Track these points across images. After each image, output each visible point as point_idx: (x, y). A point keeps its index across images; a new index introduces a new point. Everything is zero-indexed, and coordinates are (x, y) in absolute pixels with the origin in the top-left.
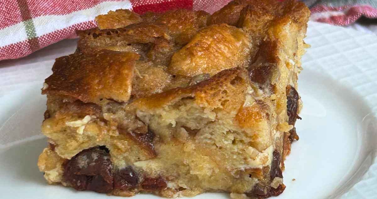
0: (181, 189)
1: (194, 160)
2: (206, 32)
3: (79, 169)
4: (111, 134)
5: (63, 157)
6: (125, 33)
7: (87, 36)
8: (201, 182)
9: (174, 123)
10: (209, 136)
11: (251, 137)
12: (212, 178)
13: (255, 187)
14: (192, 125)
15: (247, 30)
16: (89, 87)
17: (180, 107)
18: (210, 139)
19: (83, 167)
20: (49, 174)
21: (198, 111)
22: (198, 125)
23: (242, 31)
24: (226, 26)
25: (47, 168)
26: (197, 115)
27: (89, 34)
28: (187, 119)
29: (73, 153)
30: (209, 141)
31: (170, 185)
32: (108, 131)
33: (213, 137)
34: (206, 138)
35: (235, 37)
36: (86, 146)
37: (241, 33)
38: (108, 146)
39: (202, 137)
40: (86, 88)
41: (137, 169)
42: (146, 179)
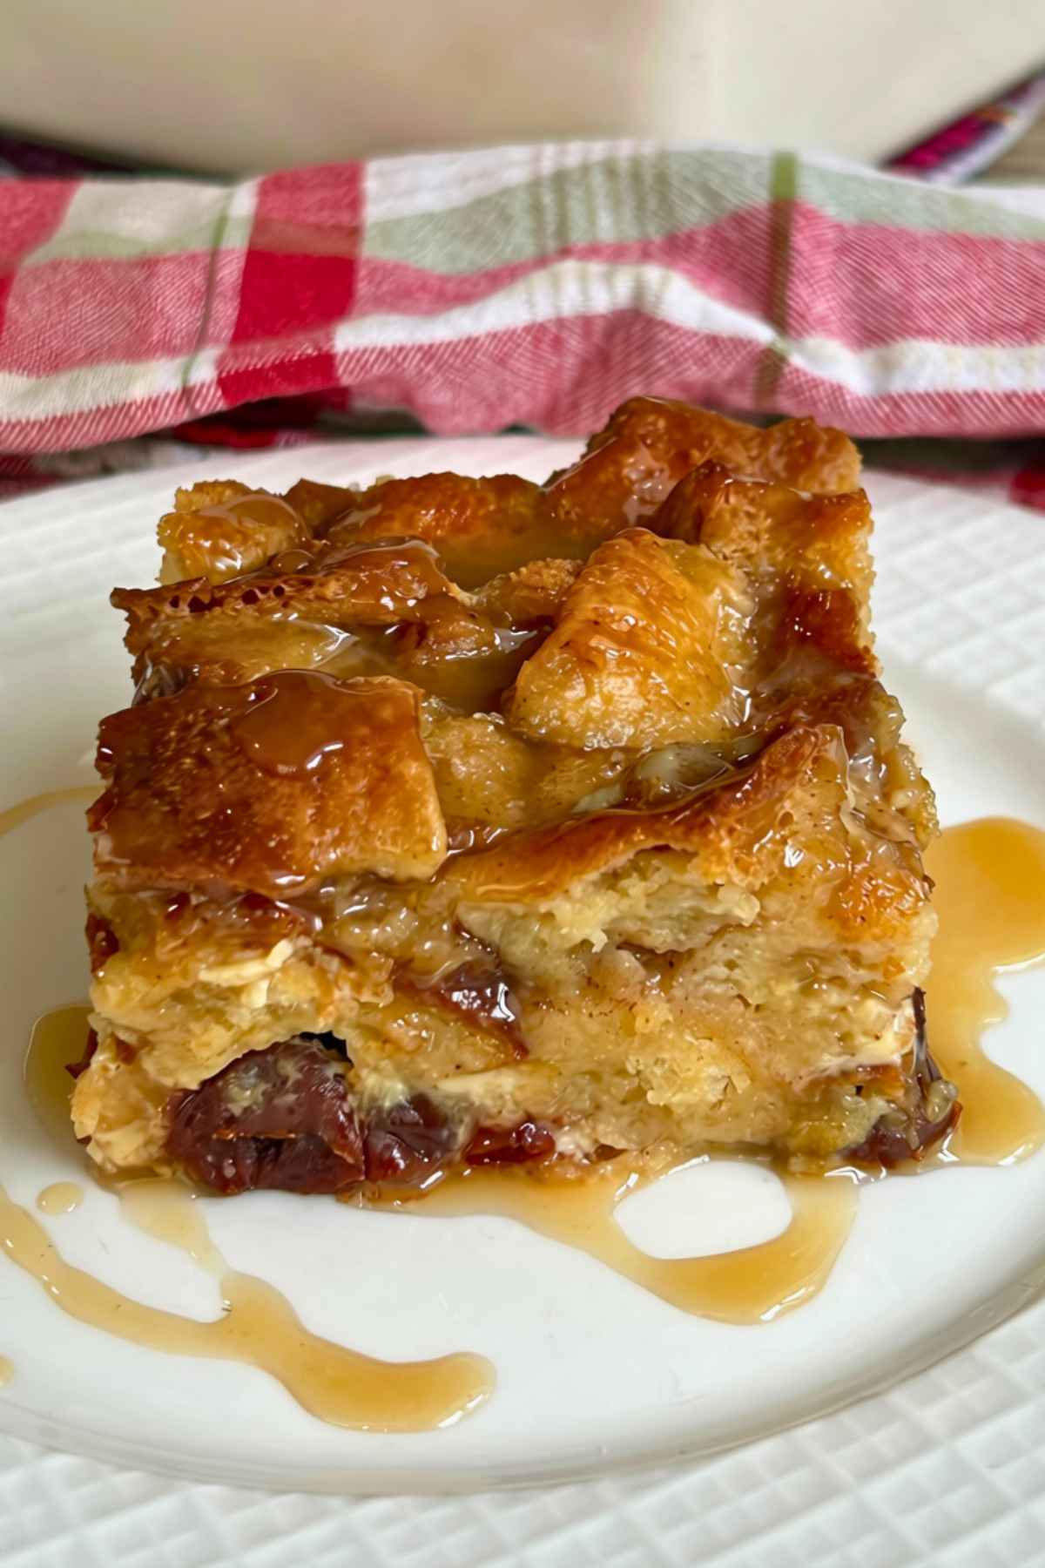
0: (606, 1153)
1: (666, 1056)
2: (607, 574)
3: (231, 1121)
4: (366, 997)
5: (169, 1082)
6: (310, 593)
7: (168, 609)
8: (678, 1124)
9: (599, 940)
10: (722, 971)
11: (873, 967)
12: (724, 1108)
13: (876, 1127)
14: (661, 938)
15: (727, 551)
16: (285, 837)
17: (624, 883)
18: (727, 980)
19: (246, 1110)
20: (108, 1144)
21: (688, 892)
22: (682, 937)
23: (712, 556)
24: (656, 543)
25: (106, 1124)
26: (686, 905)
27: (175, 603)
28: (642, 919)
29: (207, 1067)
30: (718, 990)
31: (566, 1142)
32: (357, 987)
33: (737, 974)
34: (712, 979)
35: (692, 580)
36: (261, 1041)
37: (709, 563)
38: (342, 1033)
39: (697, 978)
40: (272, 844)
41: (450, 1103)
42: (481, 1132)
